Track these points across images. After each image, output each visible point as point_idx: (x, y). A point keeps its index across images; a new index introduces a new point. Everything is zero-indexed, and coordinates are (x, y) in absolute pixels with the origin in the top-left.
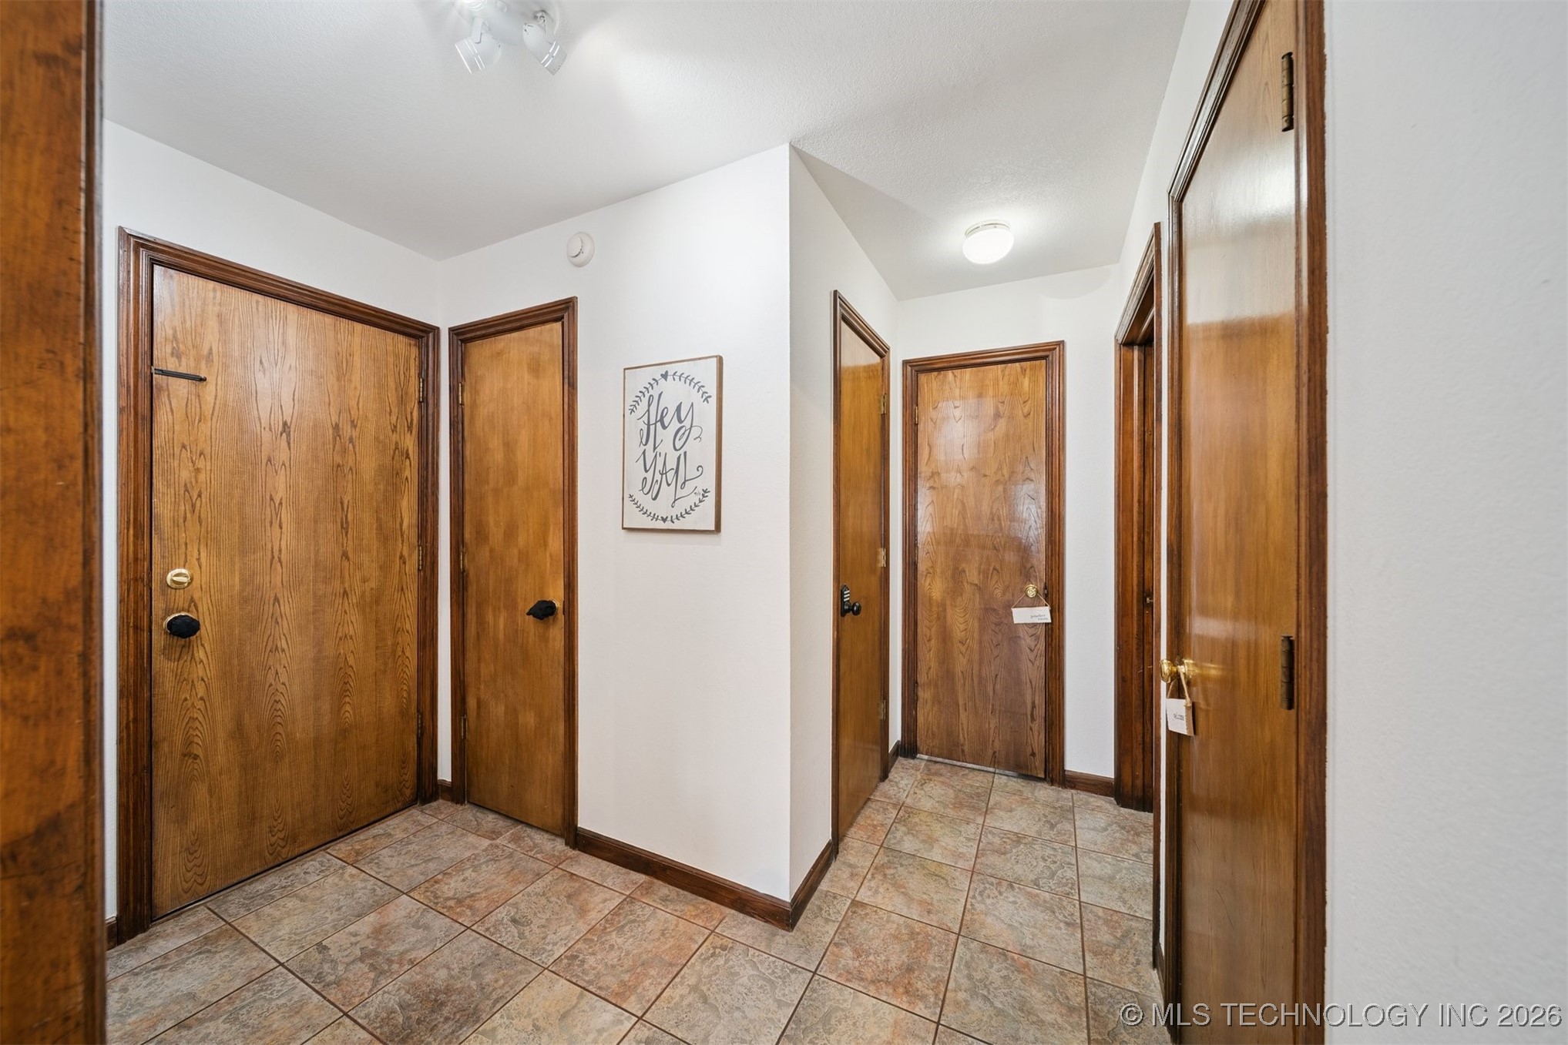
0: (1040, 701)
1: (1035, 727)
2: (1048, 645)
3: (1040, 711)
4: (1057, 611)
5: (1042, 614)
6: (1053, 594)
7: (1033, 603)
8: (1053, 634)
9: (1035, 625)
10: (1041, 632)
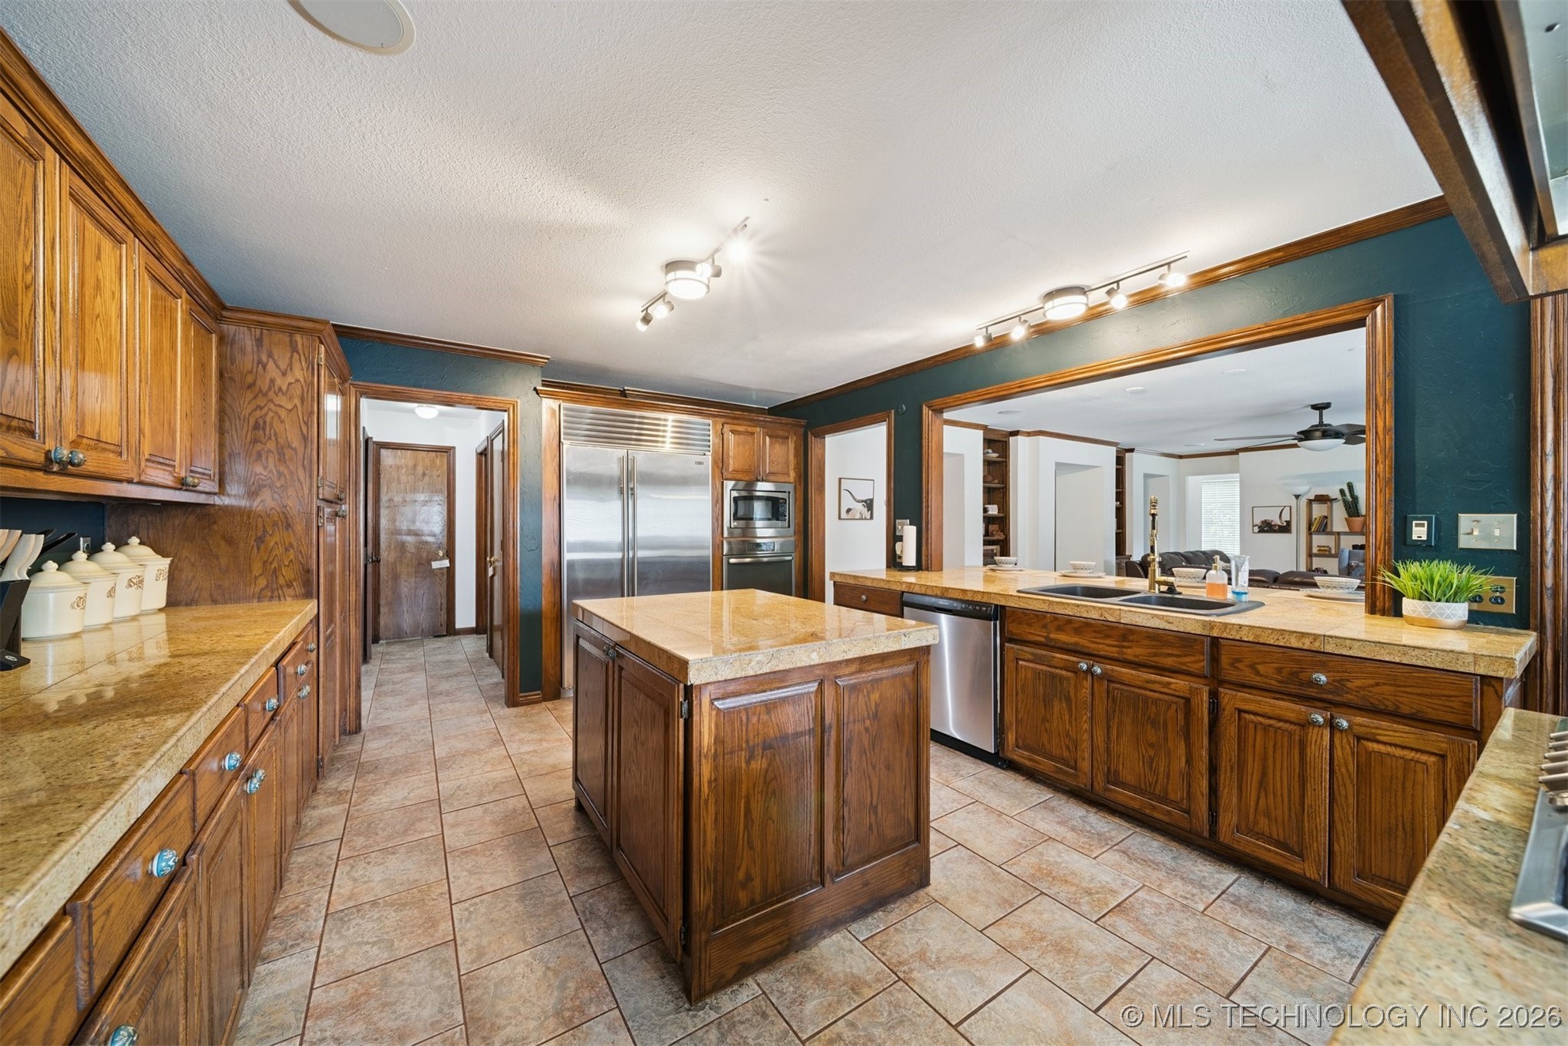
0: (444, 601)
1: (442, 613)
2: (448, 576)
3: (444, 606)
4: (452, 561)
5: (446, 563)
6: (450, 554)
7: (442, 559)
8: (450, 572)
9: (442, 569)
10: (445, 571)
